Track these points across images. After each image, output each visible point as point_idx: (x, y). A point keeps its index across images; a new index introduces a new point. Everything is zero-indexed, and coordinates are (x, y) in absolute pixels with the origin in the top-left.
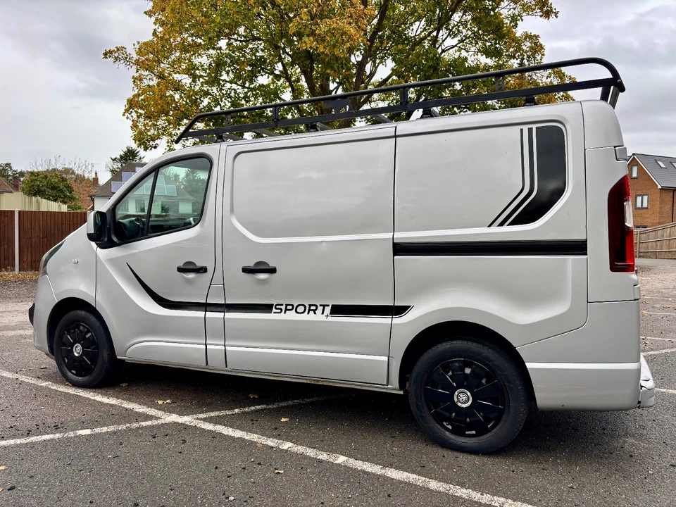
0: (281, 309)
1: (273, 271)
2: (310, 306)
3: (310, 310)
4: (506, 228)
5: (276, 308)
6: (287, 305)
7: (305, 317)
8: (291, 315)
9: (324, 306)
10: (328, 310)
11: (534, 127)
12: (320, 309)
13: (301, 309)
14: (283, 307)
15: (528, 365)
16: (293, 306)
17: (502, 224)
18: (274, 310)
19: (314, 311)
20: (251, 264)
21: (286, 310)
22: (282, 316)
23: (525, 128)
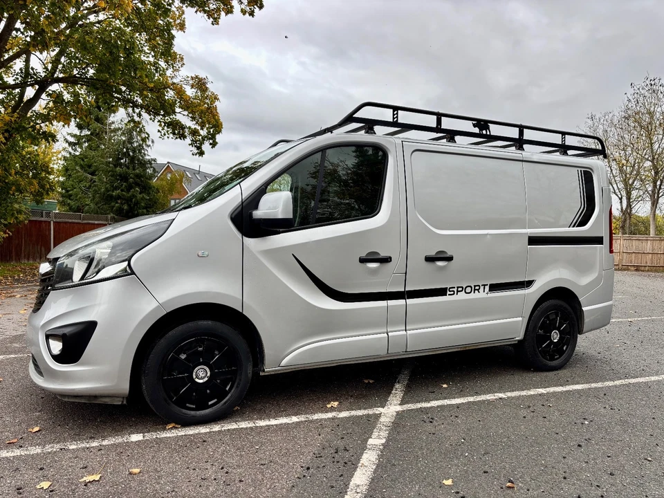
0: (454, 291)
1: (450, 259)
2: (475, 286)
3: (475, 290)
4: (575, 229)
5: (450, 291)
6: (458, 287)
7: (472, 296)
8: (462, 295)
9: (484, 285)
10: (487, 288)
11: (583, 169)
12: (482, 288)
13: (468, 290)
14: (455, 290)
15: (584, 309)
16: (462, 287)
17: (574, 227)
18: (448, 293)
19: (478, 290)
20: (432, 253)
21: (458, 291)
22: (455, 297)
23: (579, 169)
